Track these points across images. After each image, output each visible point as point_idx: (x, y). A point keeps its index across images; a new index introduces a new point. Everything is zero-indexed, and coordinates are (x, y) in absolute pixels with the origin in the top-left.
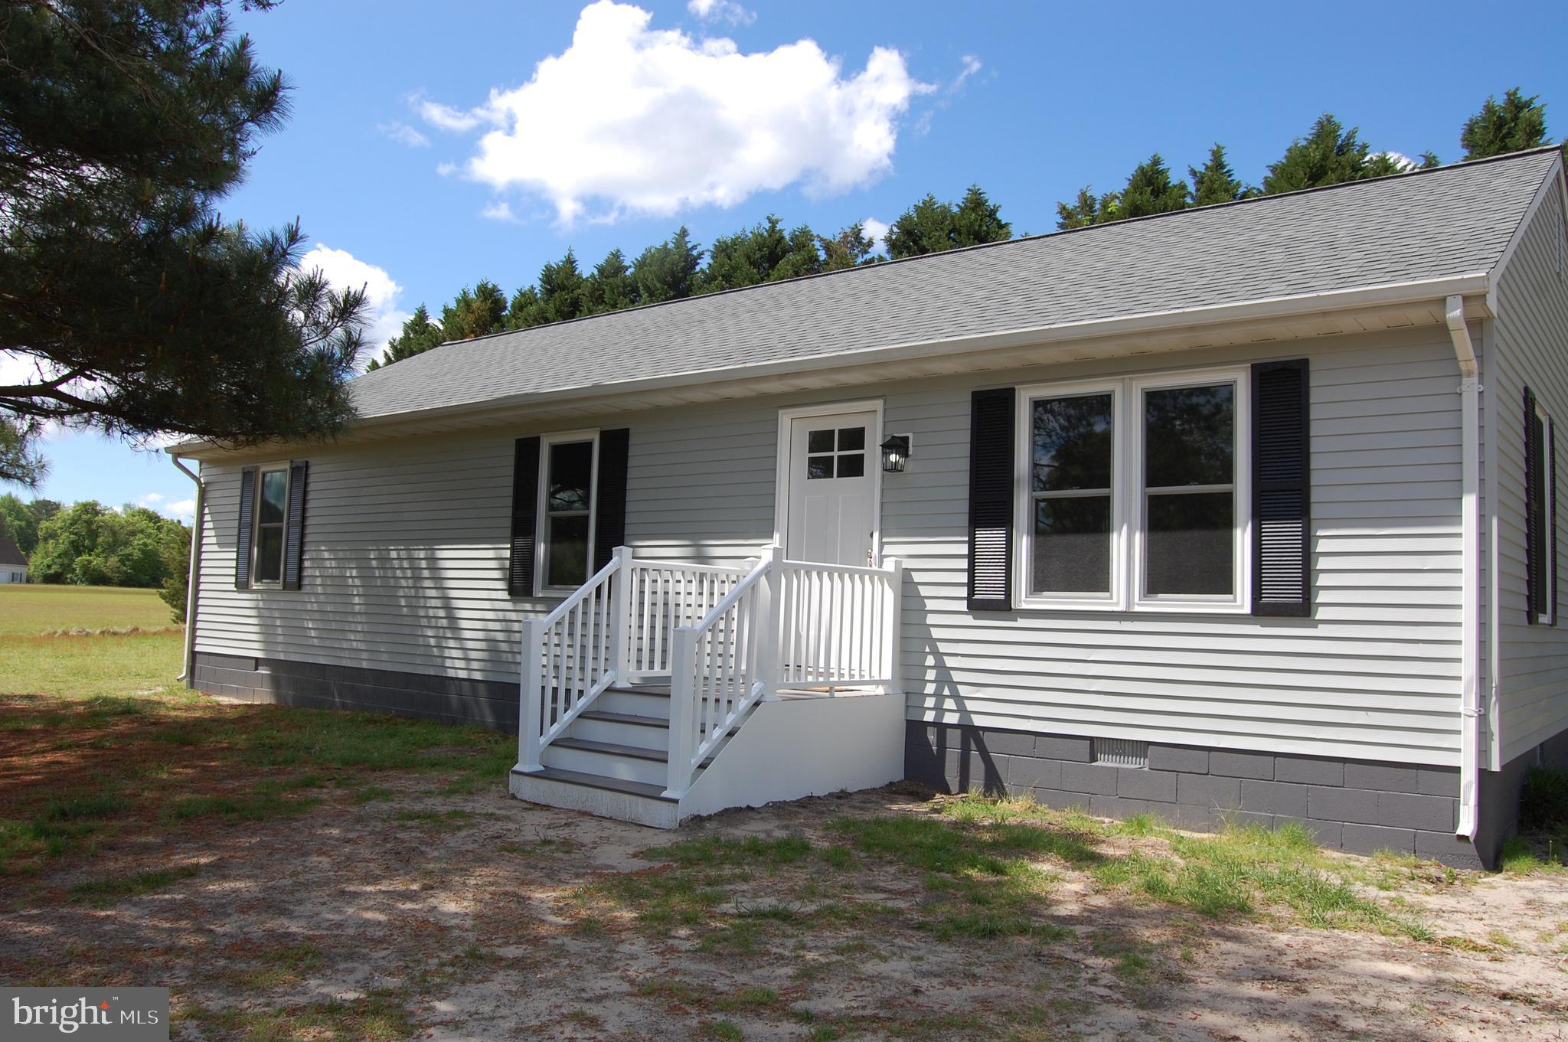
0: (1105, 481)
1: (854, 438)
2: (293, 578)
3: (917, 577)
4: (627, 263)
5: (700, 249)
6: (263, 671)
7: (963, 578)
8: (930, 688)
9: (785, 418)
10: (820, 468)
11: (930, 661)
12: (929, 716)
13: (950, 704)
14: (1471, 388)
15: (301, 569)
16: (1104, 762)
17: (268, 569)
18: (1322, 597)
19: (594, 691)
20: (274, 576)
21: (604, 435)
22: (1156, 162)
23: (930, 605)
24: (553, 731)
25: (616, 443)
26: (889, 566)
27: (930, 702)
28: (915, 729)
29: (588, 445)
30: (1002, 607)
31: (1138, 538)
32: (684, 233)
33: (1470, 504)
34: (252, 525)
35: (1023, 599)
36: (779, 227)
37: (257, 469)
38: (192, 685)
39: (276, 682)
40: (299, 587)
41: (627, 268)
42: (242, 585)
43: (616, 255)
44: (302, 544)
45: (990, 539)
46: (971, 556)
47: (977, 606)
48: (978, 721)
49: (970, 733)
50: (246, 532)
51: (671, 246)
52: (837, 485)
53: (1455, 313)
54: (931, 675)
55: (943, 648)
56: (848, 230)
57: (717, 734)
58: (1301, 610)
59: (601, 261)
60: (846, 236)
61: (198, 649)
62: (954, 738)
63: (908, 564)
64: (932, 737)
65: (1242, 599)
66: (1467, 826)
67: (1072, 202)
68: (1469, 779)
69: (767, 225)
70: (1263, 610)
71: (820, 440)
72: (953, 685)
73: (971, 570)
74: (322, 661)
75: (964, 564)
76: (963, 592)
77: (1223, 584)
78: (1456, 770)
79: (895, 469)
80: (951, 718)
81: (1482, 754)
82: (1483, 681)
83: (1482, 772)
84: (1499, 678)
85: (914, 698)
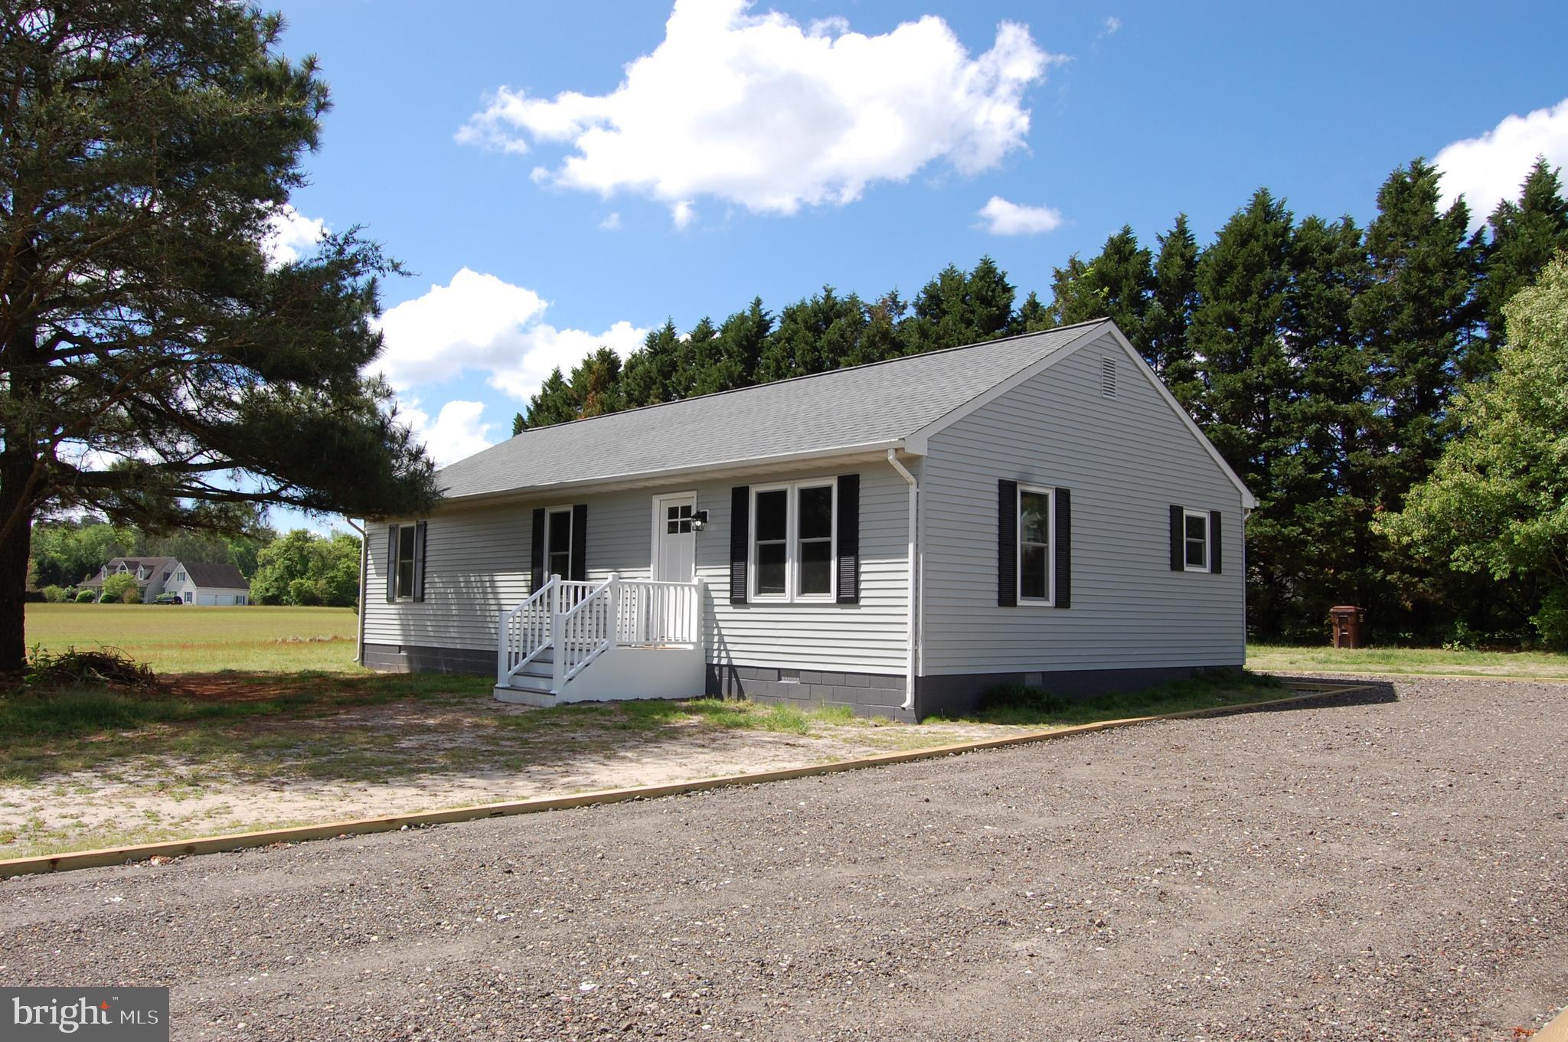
0: (784, 537)
2: (419, 595)
3: (711, 587)
4: (715, 328)
5: (771, 315)
6: (403, 653)
7: (728, 587)
8: (716, 646)
9: (656, 500)
10: (672, 528)
11: (716, 632)
12: (715, 661)
13: (724, 654)
14: (913, 490)
15: (423, 589)
16: (785, 679)
17: (405, 589)
18: (863, 594)
20: (408, 594)
21: (576, 508)
22: (1127, 231)
23: (716, 602)
24: (515, 669)
25: (581, 512)
26: (695, 581)
27: (716, 654)
28: (710, 667)
29: (568, 514)
30: (744, 602)
31: (796, 564)
32: (758, 302)
33: (911, 547)
34: (395, 562)
35: (752, 598)
36: (834, 294)
37: (397, 526)
38: (363, 664)
39: (410, 659)
40: (423, 600)
41: (714, 332)
42: (390, 600)
43: (706, 322)
44: (424, 573)
45: (738, 565)
46: (732, 576)
47: (734, 602)
48: (735, 662)
49: (732, 668)
50: (392, 566)
51: (748, 313)
52: (680, 536)
54: (716, 639)
55: (721, 624)
56: (886, 296)
58: (855, 600)
59: (693, 328)
60: (884, 302)
61: (366, 641)
62: (726, 671)
63: (706, 580)
64: (717, 672)
65: (832, 597)
66: (908, 702)
68: (910, 680)
69: (824, 294)
70: (842, 601)
71: (673, 513)
72: (725, 644)
73: (732, 583)
74: (435, 645)
75: (728, 580)
76: (728, 594)
77: (828, 590)
78: (905, 677)
79: (701, 529)
80: (724, 662)
81: (916, 668)
82: (916, 633)
83: (916, 678)
84: (925, 632)
85: (708, 651)
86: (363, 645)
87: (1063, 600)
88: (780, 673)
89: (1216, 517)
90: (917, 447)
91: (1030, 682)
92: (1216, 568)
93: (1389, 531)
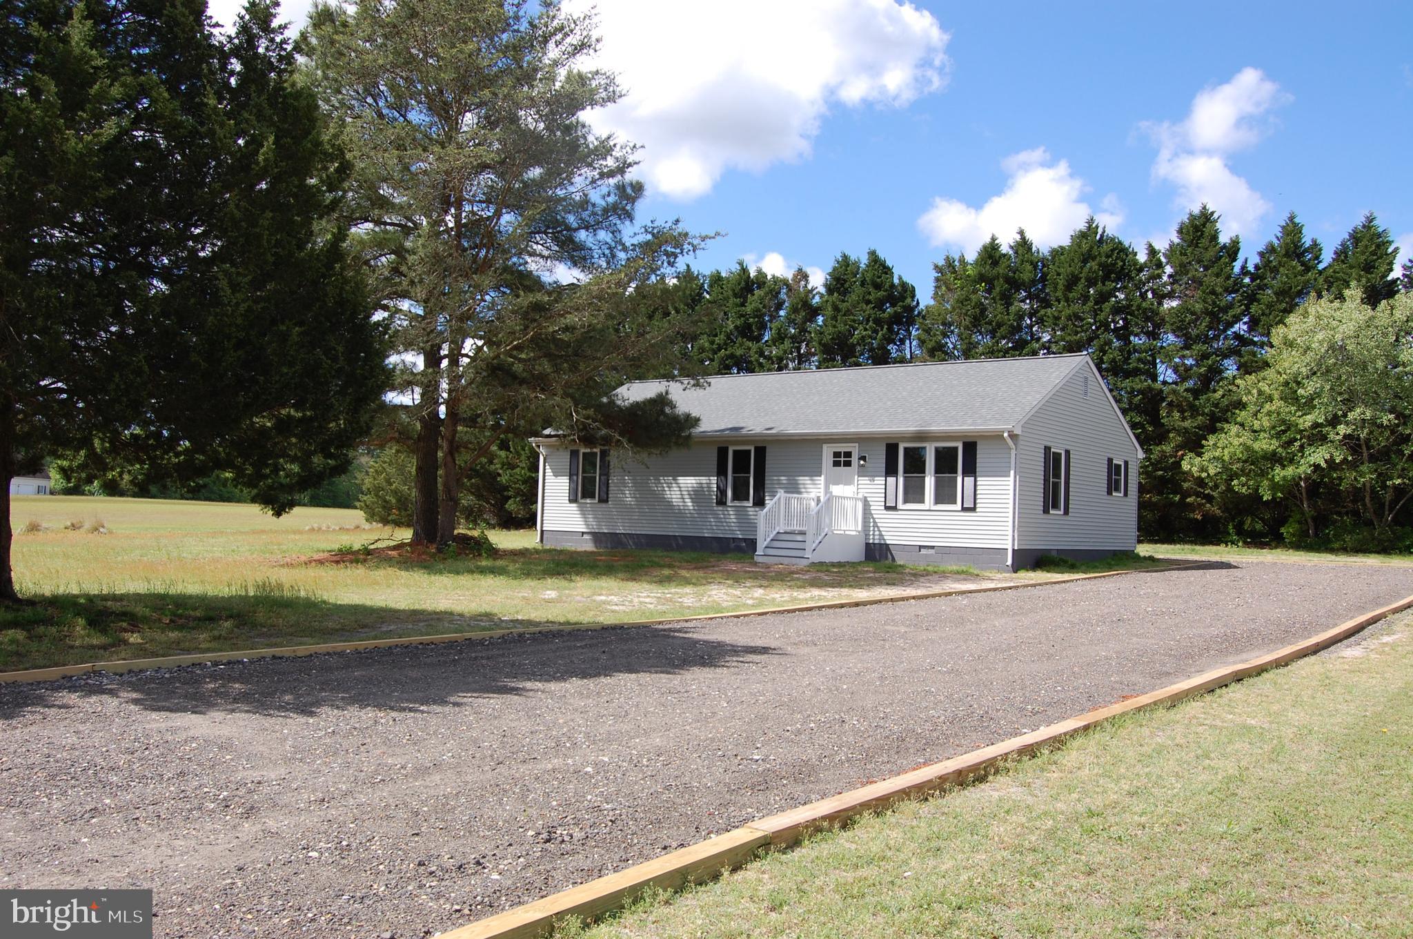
0: (924, 472)
1: (848, 454)
2: (603, 497)
3: (870, 499)
6: (586, 537)
7: (883, 499)
8: (872, 533)
9: (825, 446)
11: (873, 524)
12: (871, 541)
13: (878, 537)
14: (1013, 452)
15: (607, 494)
16: (923, 551)
17: (588, 493)
18: (978, 506)
19: (775, 533)
20: (593, 497)
21: (756, 448)
22: (994, 239)
23: (873, 505)
24: (766, 544)
25: (761, 452)
26: (860, 492)
27: (872, 537)
28: (867, 545)
29: (750, 451)
30: (894, 508)
31: (932, 488)
34: (577, 475)
35: (900, 506)
37: (579, 451)
38: (542, 544)
39: (595, 541)
40: (607, 501)
42: (573, 501)
44: (607, 484)
45: (891, 487)
47: (887, 508)
48: (888, 542)
49: (884, 545)
50: (574, 478)
52: (843, 469)
53: (1006, 435)
54: (873, 528)
55: (876, 520)
57: (817, 542)
58: (973, 509)
61: (544, 528)
62: (880, 547)
63: (866, 495)
64: (874, 548)
65: (959, 508)
66: (1009, 562)
67: (941, 263)
68: (1010, 551)
70: (964, 509)
71: (837, 455)
72: (879, 531)
76: (883, 503)
77: (955, 502)
78: (1008, 549)
79: (863, 466)
80: (879, 541)
81: (1013, 545)
82: (1014, 526)
83: (1013, 550)
84: (1019, 526)
85: (867, 535)
86: (542, 531)
87: (1066, 512)
88: (920, 547)
89: (1126, 463)
90: (1017, 431)
91: (1054, 554)
92: (1126, 494)
93: (1195, 469)
